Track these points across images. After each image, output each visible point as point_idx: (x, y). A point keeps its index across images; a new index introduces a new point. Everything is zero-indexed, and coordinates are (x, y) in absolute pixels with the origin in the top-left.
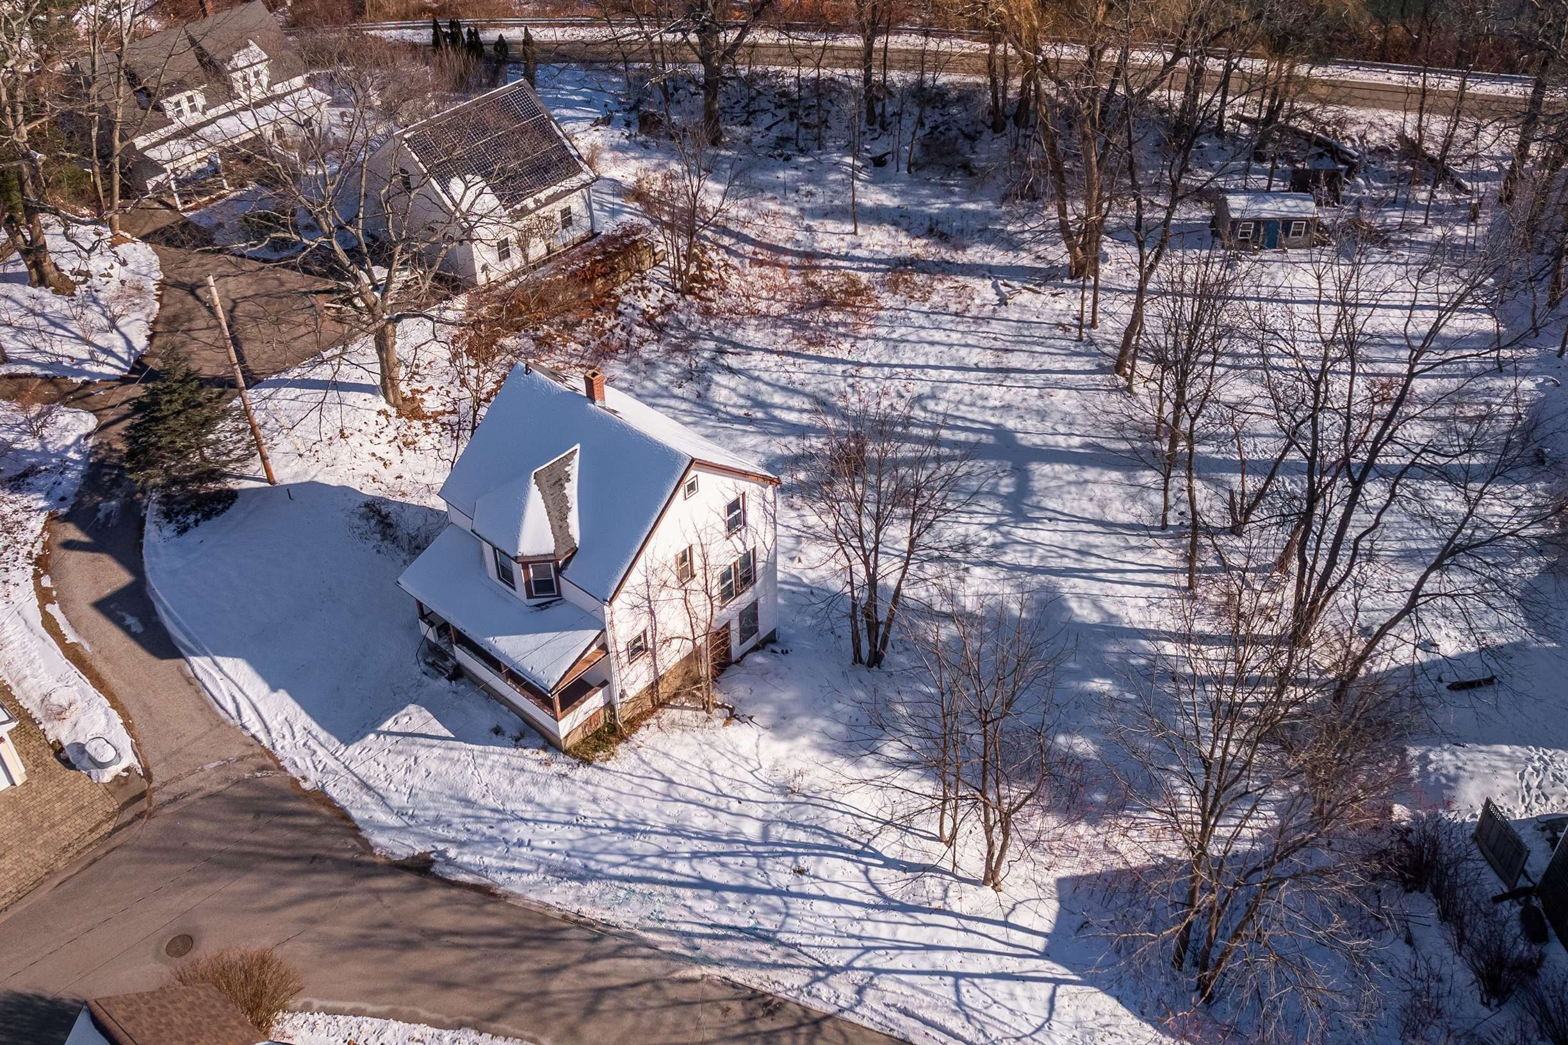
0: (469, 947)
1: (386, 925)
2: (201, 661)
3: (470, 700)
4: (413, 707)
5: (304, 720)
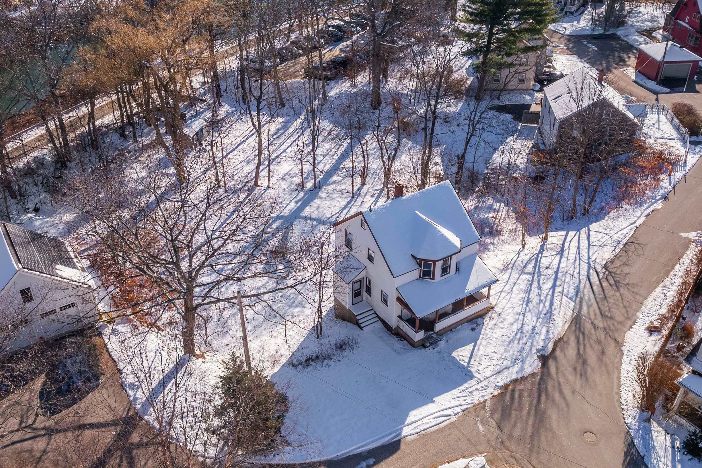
0: (585, 346)
1: (575, 369)
2: (406, 431)
3: (453, 336)
4: (454, 354)
5: (456, 392)
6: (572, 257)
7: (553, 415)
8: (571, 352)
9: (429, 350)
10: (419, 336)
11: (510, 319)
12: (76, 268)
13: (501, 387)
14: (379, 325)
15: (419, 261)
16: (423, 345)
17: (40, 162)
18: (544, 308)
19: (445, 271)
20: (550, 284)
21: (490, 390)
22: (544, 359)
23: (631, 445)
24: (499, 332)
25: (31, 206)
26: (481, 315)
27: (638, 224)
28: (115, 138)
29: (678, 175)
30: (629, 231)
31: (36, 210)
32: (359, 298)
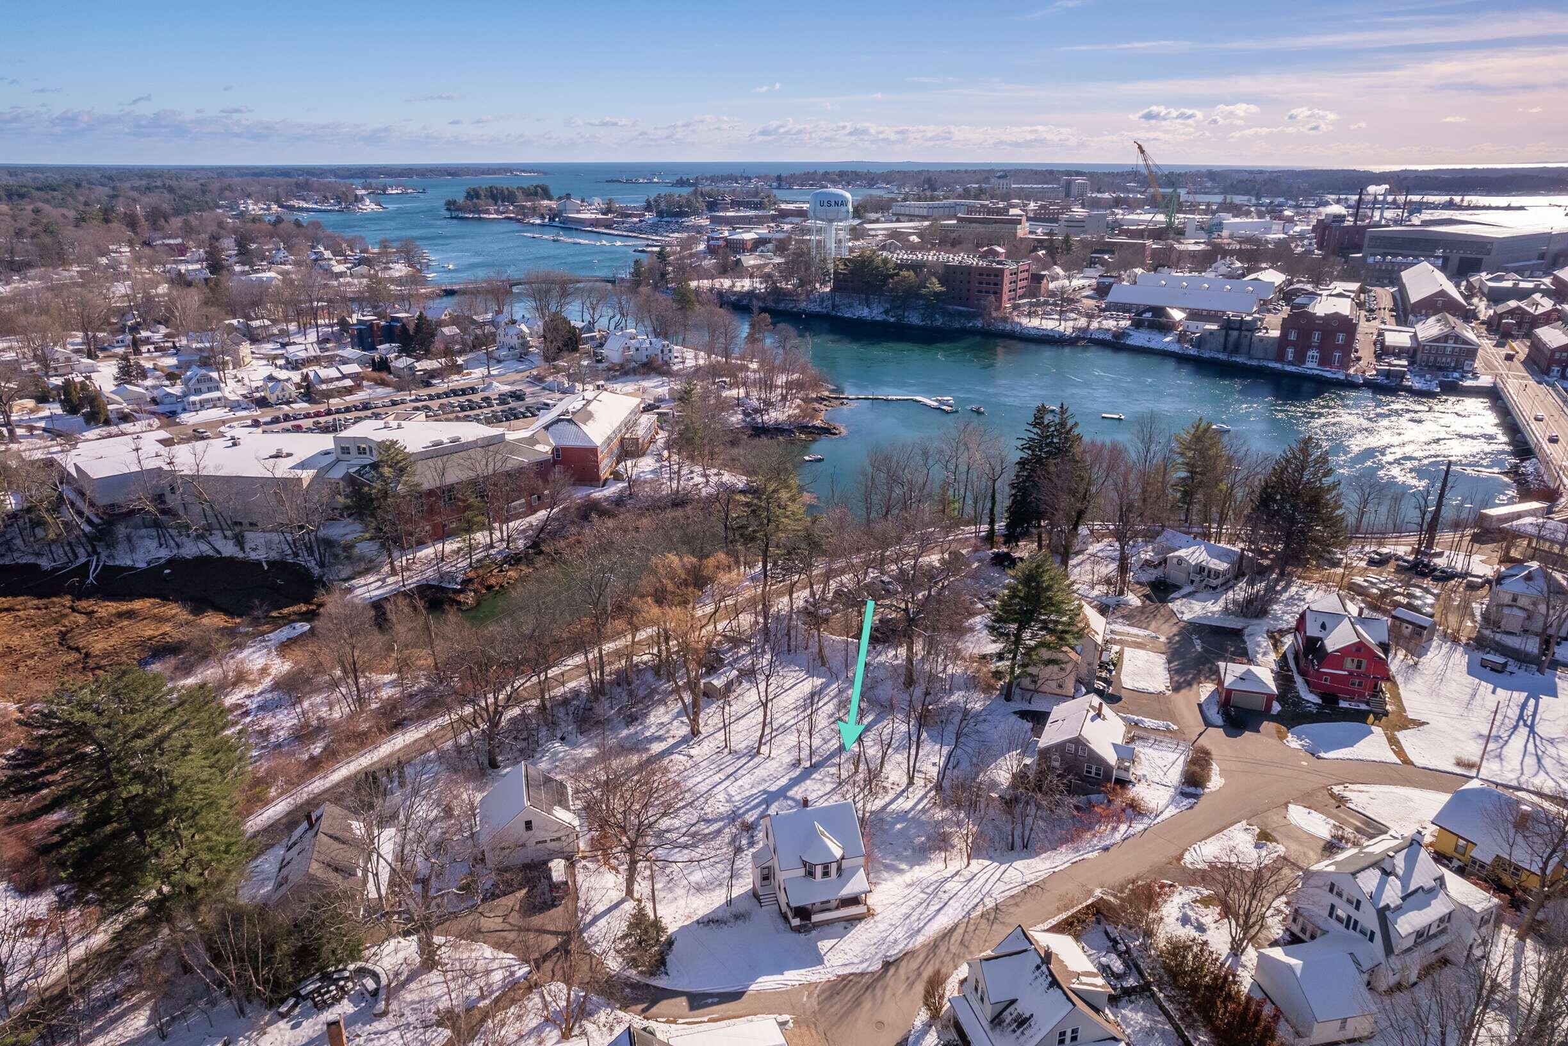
1: (908, 978)
2: (753, 987)
3: (827, 929)
4: (819, 944)
5: (803, 971)
6: (976, 886)
7: (867, 1004)
8: (914, 965)
9: (802, 936)
10: (796, 922)
11: (882, 927)
12: (569, 810)
13: (839, 976)
14: (776, 907)
15: (805, 864)
16: (798, 930)
17: (576, 693)
18: (915, 926)
19: (826, 874)
20: (937, 907)
21: (829, 976)
22: (887, 965)
23: (906, 1039)
24: (865, 936)
25: (559, 736)
26: (859, 918)
27: (1056, 870)
28: (649, 677)
29: (1138, 827)
30: (1044, 875)
31: (562, 739)
32: (766, 882)
